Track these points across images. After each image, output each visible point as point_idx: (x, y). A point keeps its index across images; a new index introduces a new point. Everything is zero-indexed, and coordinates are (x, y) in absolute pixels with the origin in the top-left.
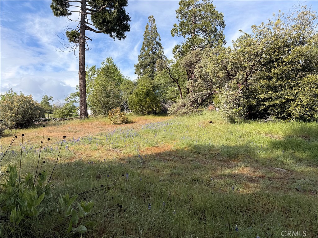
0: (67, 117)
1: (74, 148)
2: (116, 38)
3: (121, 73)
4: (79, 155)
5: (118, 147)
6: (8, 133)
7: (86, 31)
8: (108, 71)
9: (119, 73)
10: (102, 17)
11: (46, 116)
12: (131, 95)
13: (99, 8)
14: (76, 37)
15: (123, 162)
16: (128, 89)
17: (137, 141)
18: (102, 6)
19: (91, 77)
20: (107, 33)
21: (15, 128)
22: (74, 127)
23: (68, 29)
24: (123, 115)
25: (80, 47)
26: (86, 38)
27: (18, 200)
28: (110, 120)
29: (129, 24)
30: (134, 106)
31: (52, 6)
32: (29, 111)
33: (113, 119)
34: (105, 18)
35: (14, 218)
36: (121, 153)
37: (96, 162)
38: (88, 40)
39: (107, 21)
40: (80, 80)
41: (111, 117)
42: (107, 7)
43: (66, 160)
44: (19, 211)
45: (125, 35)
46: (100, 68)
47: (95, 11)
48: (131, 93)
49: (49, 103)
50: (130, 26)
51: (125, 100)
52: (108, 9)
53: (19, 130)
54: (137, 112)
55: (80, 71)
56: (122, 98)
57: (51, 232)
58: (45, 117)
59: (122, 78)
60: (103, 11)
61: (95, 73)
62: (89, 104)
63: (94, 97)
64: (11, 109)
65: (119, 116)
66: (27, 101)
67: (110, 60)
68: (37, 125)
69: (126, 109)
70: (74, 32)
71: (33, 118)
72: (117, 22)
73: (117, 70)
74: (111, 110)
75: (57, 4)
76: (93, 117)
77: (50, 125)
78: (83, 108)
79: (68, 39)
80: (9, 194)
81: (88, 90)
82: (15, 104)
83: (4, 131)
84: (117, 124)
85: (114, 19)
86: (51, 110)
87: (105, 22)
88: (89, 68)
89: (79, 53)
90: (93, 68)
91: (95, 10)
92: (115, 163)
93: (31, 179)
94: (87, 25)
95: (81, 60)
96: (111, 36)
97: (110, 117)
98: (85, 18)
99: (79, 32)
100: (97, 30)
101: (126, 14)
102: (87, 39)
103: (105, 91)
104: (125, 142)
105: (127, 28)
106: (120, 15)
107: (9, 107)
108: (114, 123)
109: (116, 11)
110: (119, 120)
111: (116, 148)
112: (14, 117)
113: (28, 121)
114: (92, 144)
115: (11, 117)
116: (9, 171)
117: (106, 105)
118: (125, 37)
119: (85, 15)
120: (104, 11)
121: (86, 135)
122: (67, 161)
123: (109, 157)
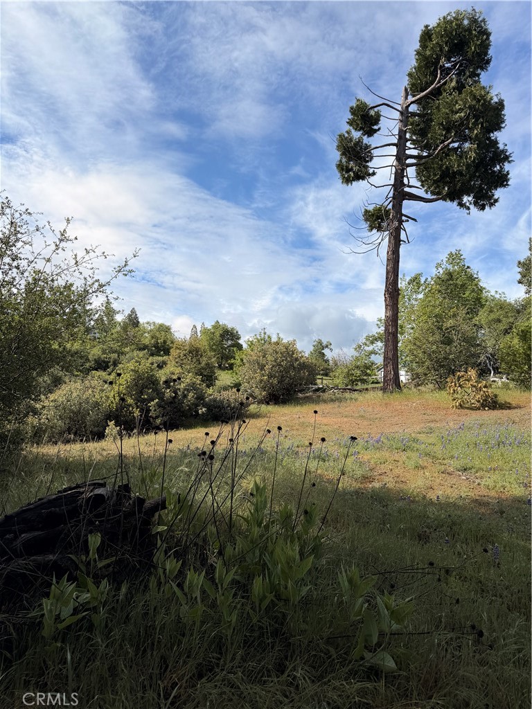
0: (357, 385)
1: (369, 457)
2: (472, 207)
3: (481, 284)
4: (380, 475)
5: (470, 469)
6: (255, 411)
7: (405, 202)
8: (451, 282)
9: (476, 285)
10: (442, 165)
11: (319, 381)
12: (508, 337)
13: (435, 149)
14: (382, 220)
15: (483, 510)
16: (499, 321)
17: (522, 461)
18: (441, 143)
19: (409, 300)
20: (452, 200)
21: (266, 402)
22: (370, 409)
23: (367, 205)
24: (485, 387)
25: (390, 238)
26: (404, 218)
27: (267, 558)
28: (451, 398)
29: (506, 170)
30: (515, 365)
31: (340, 167)
32: (289, 372)
33: (459, 396)
34: (447, 167)
35: (259, 594)
36: (479, 484)
37: (417, 499)
38: (408, 221)
39: (454, 172)
40: (386, 308)
41: (454, 390)
42: (453, 142)
43: (354, 484)
44: (267, 583)
45: (496, 197)
46: (432, 279)
47: (425, 157)
48: (506, 332)
49: (323, 354)
50: (508, 174)
51: (490, 350)
52: (456, 145)
53: (272, 407)
54: (522, 381)
55: (387, 290)
56: (483, 344)
57: (322, 646)
58: (316, 384)
59: (484, 294)
60: (443, 153)
61: (421, 289)
62: (404, 358)
63: (415, 344)
64: (262, 367)
65: (474, 389)
66: (288, 353)
67: (455, 257)
68: (301, 399)
69: (492, 372)
70: (380, 209)
71: (295, 386)
72: (475, 172)
73: (471, 278)
74: (454, 376)
75: (349, 159)
76: (410, 389)
77: (325, 401)
78: (390, 367)
79: (365, 225)
80: (252, 542)
81: (401, 327)
82: (269, 358)
83: (250, 408)
84: (468, 408)
85: (468, 166)
86: (327, 369)
87: (448, 175)
88: (408, 279)
89: (388, 252)
90: (415, 280)
91: (425, 154)
92: (463, 508)
93: (290, 516)
94: (407, 189)
95: (391, 265)
96: (461, 205)
97: (452, 391)
98: (403, 177)
99: (390, 206)
100: (429, 196)
101: (498, 148)
102: (406, 219)
103: (442, 330)
104: (491, 458)
105: (502, 180)
106: (483, 153)
107: (258, 364)
108: (460, 405)
109: (476, 146)
110: (474, 398)
111: (465, 469)
112: (265, 382)
113: (288, 390)
114: (409, 453)
115: (261, 381)
116: (255, 493)
117: (442, 361)
118: (496, 201)
119: (403, 170)
120: (448, 152)
121: (396, 428)
122: (356, 485)
123: (449, 491)
